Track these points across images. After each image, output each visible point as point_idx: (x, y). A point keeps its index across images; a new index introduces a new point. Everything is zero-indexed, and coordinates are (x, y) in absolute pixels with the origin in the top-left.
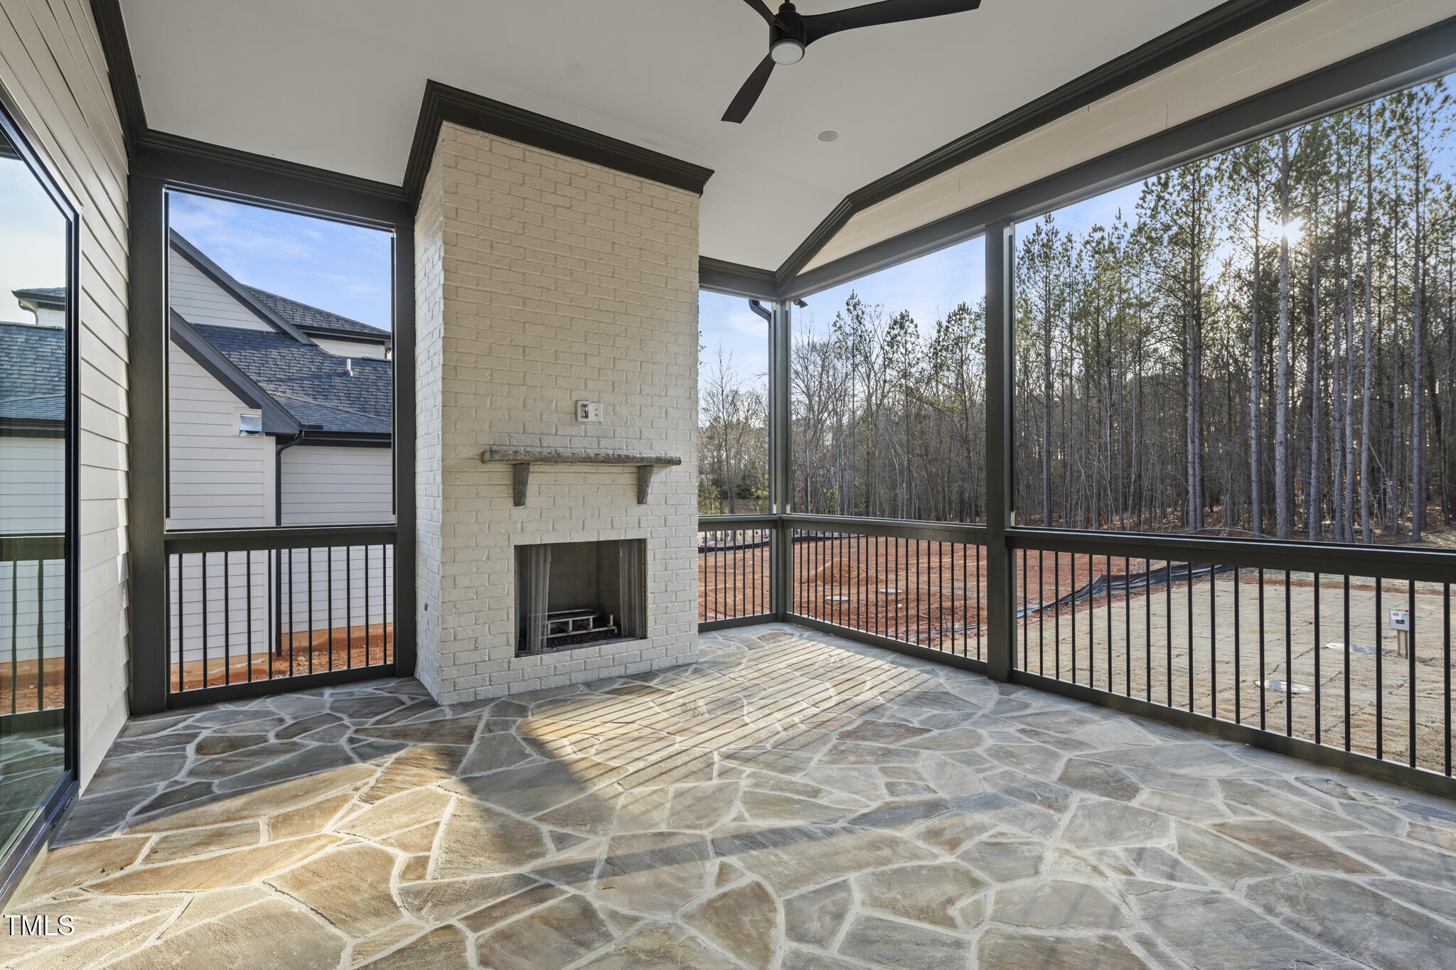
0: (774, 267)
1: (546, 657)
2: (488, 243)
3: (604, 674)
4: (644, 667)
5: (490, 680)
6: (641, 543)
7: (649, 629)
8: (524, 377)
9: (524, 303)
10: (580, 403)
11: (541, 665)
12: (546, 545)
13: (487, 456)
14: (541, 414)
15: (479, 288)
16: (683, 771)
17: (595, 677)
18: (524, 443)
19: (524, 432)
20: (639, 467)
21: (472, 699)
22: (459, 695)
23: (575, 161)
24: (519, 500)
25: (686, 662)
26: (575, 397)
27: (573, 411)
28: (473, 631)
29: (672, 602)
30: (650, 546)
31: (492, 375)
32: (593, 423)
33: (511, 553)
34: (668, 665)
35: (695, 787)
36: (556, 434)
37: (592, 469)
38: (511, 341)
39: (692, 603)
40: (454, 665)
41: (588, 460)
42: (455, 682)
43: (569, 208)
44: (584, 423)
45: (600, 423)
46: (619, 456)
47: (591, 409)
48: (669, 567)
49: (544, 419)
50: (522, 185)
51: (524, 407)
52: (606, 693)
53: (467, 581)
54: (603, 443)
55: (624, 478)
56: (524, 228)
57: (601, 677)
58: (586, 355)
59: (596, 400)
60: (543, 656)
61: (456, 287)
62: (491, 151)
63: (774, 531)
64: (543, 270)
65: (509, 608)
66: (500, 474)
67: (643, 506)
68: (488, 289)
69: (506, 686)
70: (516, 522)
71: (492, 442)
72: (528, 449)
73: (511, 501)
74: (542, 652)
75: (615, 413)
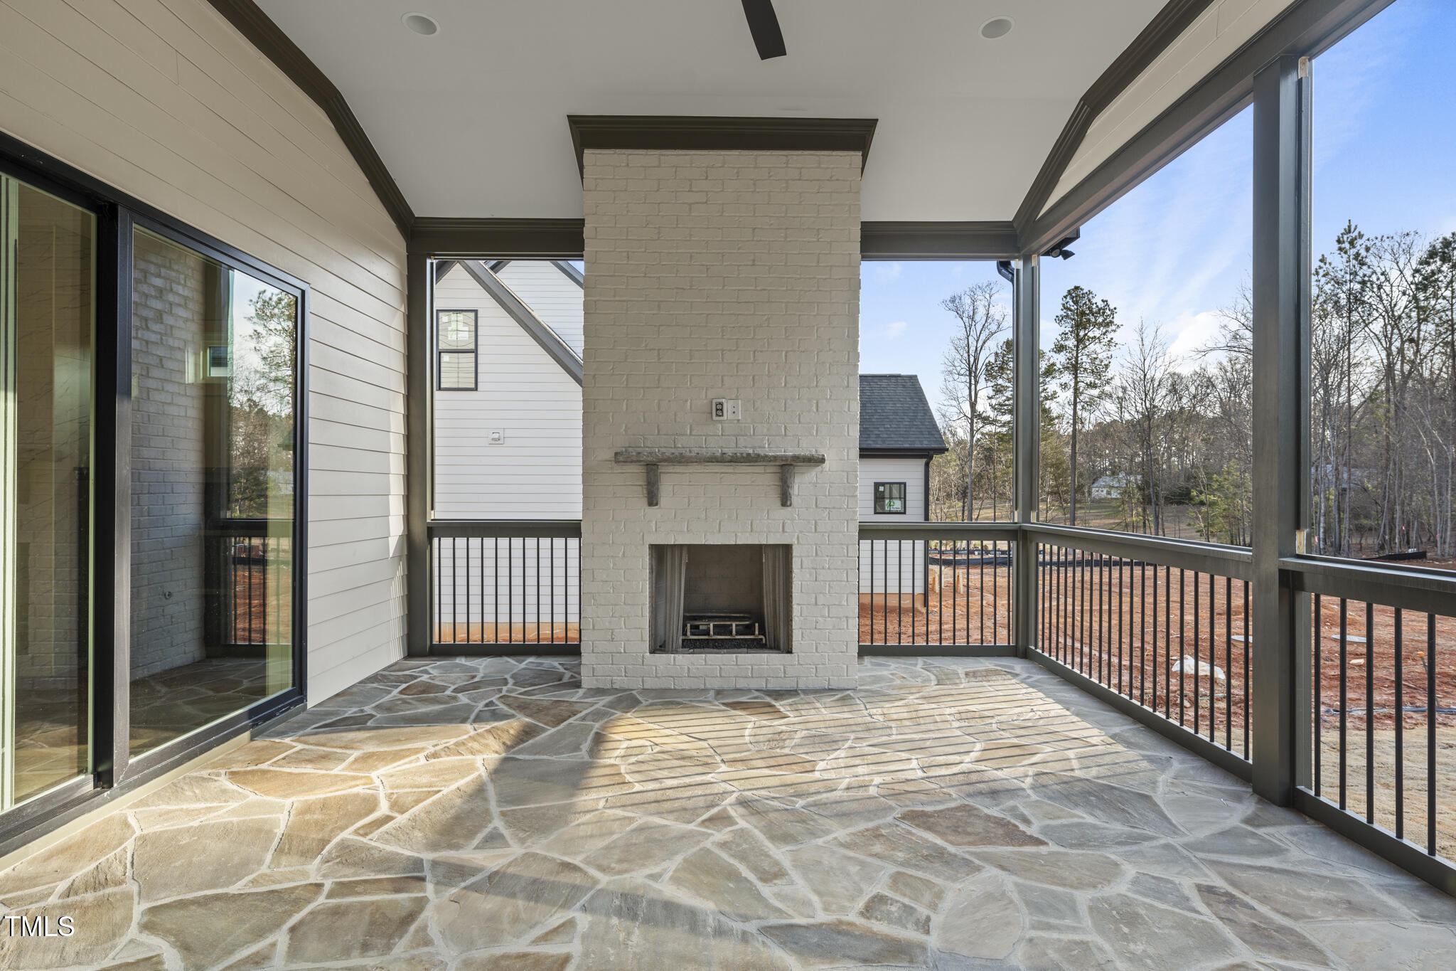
0: (1009, 216)
1: (679, 657)
2: (625, 254)
3: (742, 684)
4: (789, 684)
5: (626, 672)
6: (787, 549)
7: (795, 644)
8: (659, 380)
9: (659, 307)
10: (714, 401)
11: (674, 664)
12: (681, 546)
13: (620, 458)
14: (675, 414)
15: (617, 298)
16: (677, 804)
17: (732, 686)
18: (658, 444)
19: (658, 434)
20: (782, 466)
21: (609, 686)
22: (597, 680)
23: (712, 152)
24: (652, 500)
25: (842, 686)
26: (710, 396)
27: (709, 411)
28: (610, 622)
29: (822, 616)
30: (796, 552)
31: (627, 380)
32: (731, 421)
33: (646, 551)
34: (817, 686)
35: (665, 826)
36: (691, 434)
37: (730, 470)
38: (646, 346)
39: (850, 620)
40: (593, 652)
41: (713, 460)
42: (593, 668)
43: (706, 203)
44: (720, 422)
45: (738, 420)
46: (759, 455)
47: (728, 407)
48: (821, 578)
49: (678, 420)
50: (658, 190)
51: (659, 409)
52: (724, 704)
53: (605, 576)
54: (741, 441)
55: (765, 479)
56: (659, 233)
57: (738, 686)
58: (723, 350)
59: (733, 397)
60: (677, 655)
61: (595, 301)
62: (628, 165)
63: (1013, 544)
64: (677, 271)
65: (644, 604)
66: (635, 473)
67: (789, 509)
68: (624, 298)
69: (640, 679)
70: (650, 521)
71: (627, 445)
72: (663, 450)
73: (645, 501)
74: (677, 652)
75: (756, 410)
